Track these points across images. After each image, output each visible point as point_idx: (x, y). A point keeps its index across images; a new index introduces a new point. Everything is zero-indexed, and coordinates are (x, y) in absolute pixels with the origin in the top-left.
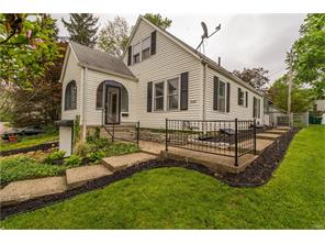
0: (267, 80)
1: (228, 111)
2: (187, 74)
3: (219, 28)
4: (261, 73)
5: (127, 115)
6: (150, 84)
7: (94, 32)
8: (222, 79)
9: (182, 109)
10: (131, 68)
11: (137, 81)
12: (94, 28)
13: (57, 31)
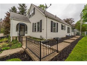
0: (74, 21)
1: (57, 32)
2: (42, 20)
3: (51, 5)
4: (72, 20)
5: (27, 33)
6: (33, 24)
7: (26, 10)
8: (54, 21)
9: (40, 32)
10: (29, 19)
11: (31, 23)
12: (26, 9)
13: (16, 10)
